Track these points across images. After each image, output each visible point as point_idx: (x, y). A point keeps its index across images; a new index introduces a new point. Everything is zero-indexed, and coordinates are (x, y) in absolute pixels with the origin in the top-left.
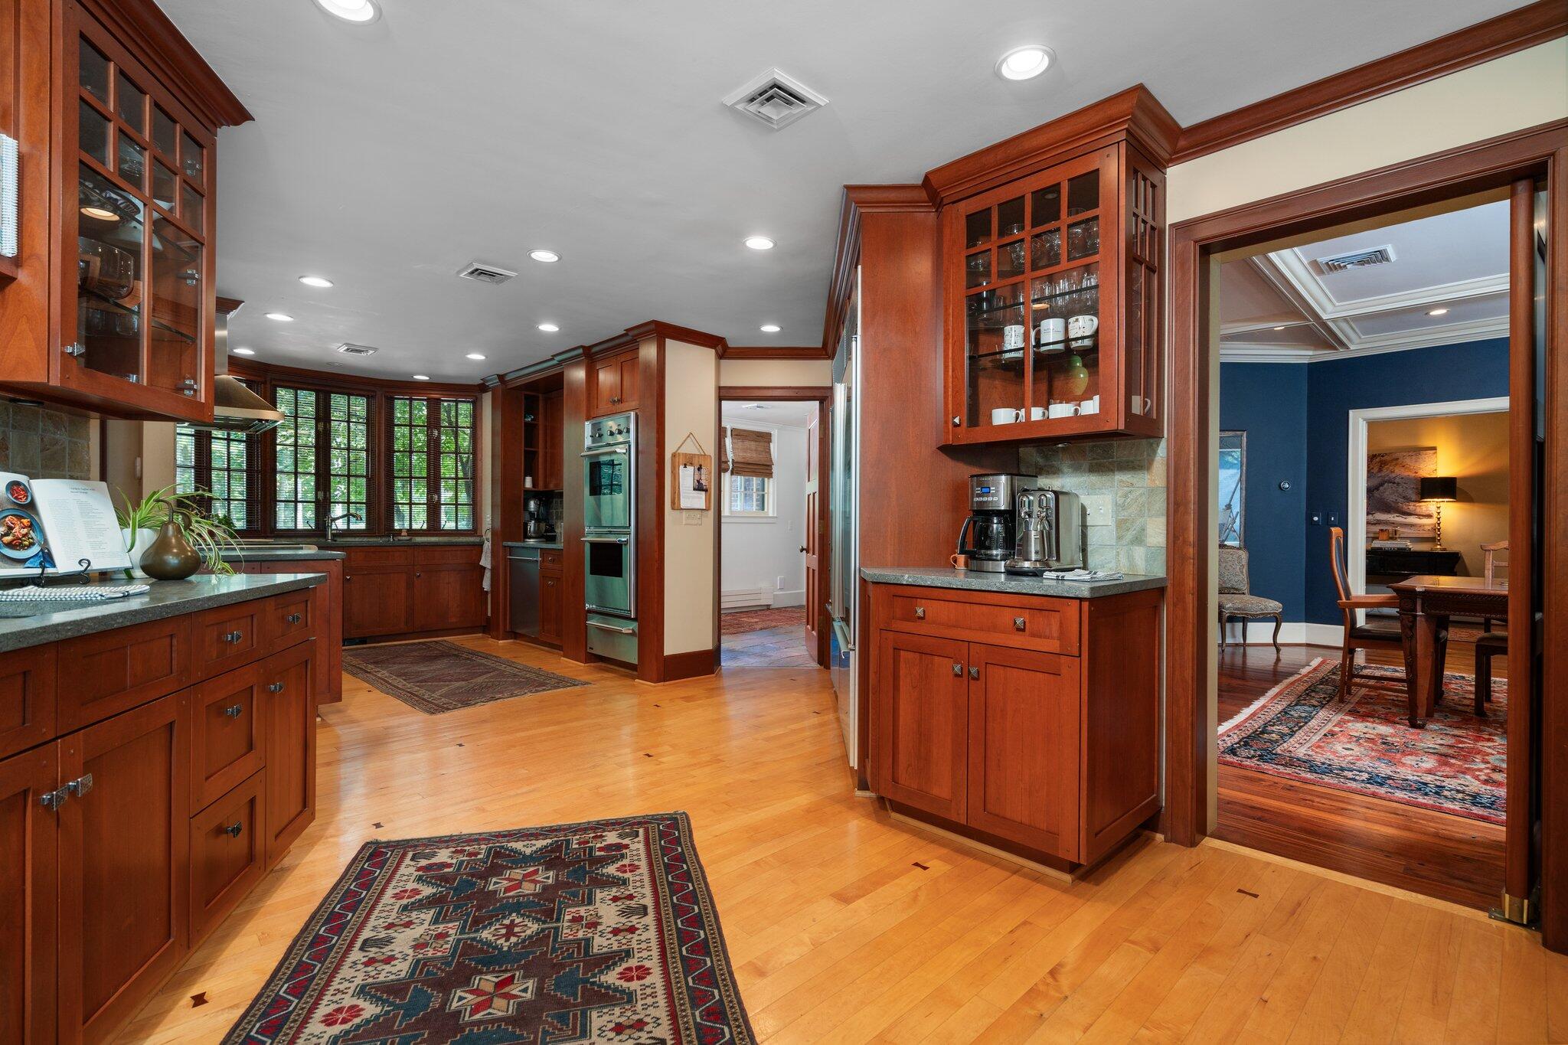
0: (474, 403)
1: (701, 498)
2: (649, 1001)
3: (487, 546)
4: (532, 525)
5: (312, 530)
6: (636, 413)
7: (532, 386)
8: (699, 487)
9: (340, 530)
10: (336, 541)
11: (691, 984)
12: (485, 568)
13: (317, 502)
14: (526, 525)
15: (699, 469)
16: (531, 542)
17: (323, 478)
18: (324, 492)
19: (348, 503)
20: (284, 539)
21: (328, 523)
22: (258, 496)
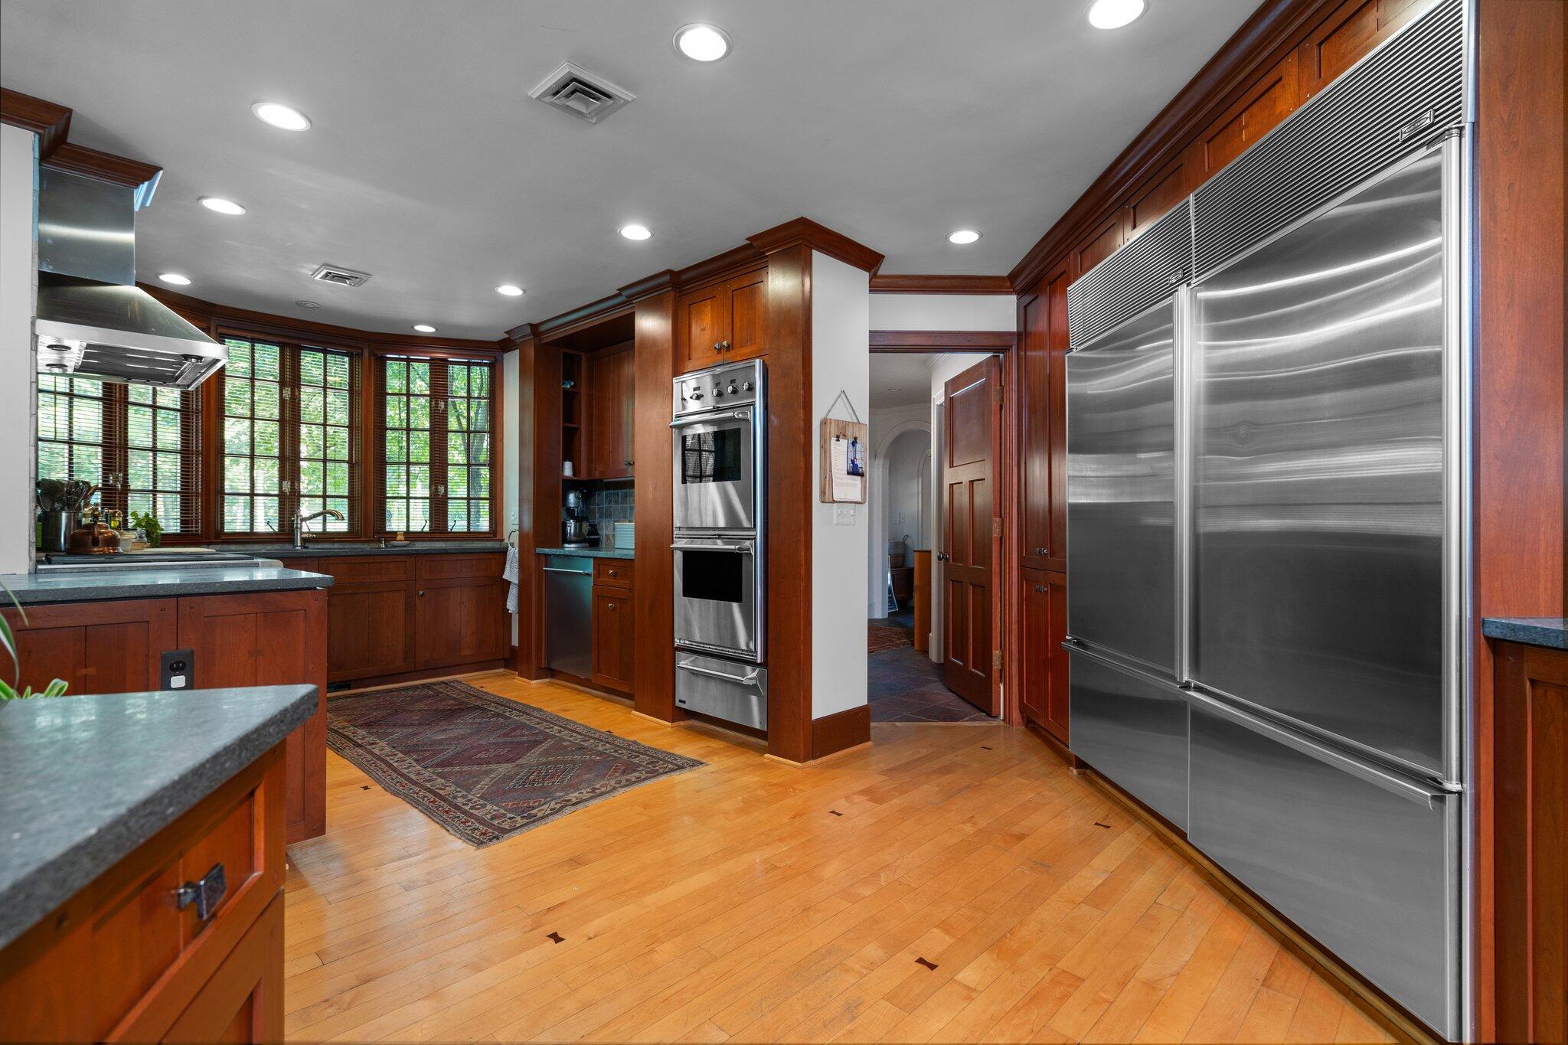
0: (492, 366)
1: (856, 486)
3: (513, 553)
4: (571, 527)
5: (275, 533)
6: (763, 361)
7: (569, 341)
8: (854, 471)
9: (313, 533)
10: (307, 548)
12: (509, 583)
13: (281, 495)
14: (564, 525)
15: (854, 443)
16: (570, 548)
17: (289, 463)
18: (291, 482)
19: (325, 497)
20: (234, 546)
21: (297, 523)
22: (197, 486)
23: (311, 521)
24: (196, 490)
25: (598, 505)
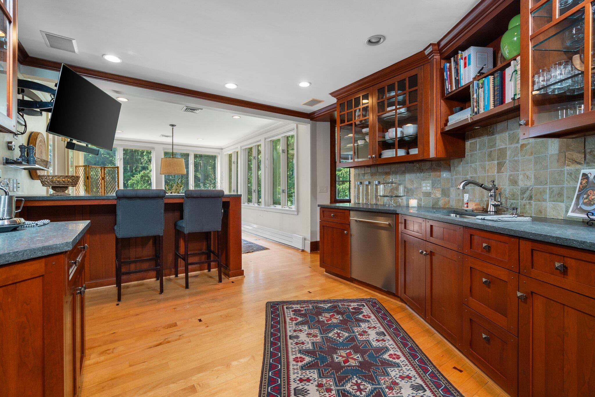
2: (294, 350)
11: (279, 354)
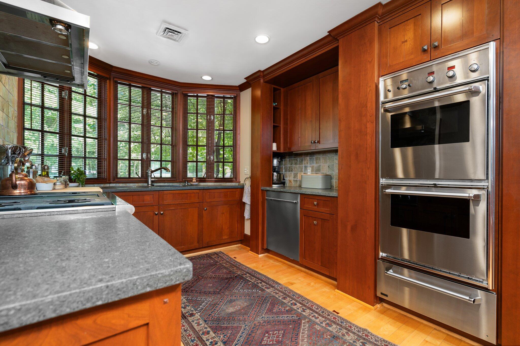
0: (235, 99)
3: (247, 189)
4: (275, 176)
5: (139, 178)
9: (156, 178)
10: (153, 185)
13: (142, 160)
16: (275, 187)
17: (146, 145)
18: (147, 154)
19: (161, 161)
20: (121, 184)
21: (149, 174)
22: (105, 155)
23: (155, 172)
24: (104, 157)
25: (284, 165)
